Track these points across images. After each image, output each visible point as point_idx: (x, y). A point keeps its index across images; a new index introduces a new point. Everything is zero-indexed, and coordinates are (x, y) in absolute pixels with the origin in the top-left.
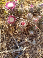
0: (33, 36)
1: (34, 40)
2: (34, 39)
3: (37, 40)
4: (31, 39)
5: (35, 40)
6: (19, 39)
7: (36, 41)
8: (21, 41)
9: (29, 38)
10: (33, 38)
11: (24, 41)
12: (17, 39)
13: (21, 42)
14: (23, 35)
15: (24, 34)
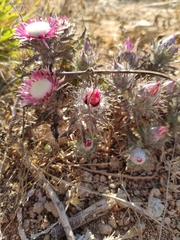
0: (146, 181)
1: (152, 195)
2: (156, 191)
3: (169, 197)
4: (137, 192)
5: (162, 197)
6: (75, 191)
7: (167, 204)
8: (87, 203)
9: (127, 188)
10: (150, 189)
11: (102, 202)
12: (62, 197)
13: (87, 210)
14: (94, 174)
15: (98, 168)
